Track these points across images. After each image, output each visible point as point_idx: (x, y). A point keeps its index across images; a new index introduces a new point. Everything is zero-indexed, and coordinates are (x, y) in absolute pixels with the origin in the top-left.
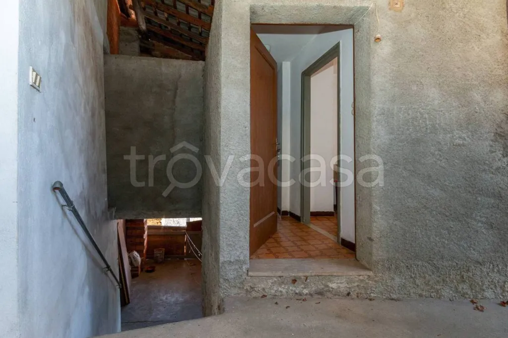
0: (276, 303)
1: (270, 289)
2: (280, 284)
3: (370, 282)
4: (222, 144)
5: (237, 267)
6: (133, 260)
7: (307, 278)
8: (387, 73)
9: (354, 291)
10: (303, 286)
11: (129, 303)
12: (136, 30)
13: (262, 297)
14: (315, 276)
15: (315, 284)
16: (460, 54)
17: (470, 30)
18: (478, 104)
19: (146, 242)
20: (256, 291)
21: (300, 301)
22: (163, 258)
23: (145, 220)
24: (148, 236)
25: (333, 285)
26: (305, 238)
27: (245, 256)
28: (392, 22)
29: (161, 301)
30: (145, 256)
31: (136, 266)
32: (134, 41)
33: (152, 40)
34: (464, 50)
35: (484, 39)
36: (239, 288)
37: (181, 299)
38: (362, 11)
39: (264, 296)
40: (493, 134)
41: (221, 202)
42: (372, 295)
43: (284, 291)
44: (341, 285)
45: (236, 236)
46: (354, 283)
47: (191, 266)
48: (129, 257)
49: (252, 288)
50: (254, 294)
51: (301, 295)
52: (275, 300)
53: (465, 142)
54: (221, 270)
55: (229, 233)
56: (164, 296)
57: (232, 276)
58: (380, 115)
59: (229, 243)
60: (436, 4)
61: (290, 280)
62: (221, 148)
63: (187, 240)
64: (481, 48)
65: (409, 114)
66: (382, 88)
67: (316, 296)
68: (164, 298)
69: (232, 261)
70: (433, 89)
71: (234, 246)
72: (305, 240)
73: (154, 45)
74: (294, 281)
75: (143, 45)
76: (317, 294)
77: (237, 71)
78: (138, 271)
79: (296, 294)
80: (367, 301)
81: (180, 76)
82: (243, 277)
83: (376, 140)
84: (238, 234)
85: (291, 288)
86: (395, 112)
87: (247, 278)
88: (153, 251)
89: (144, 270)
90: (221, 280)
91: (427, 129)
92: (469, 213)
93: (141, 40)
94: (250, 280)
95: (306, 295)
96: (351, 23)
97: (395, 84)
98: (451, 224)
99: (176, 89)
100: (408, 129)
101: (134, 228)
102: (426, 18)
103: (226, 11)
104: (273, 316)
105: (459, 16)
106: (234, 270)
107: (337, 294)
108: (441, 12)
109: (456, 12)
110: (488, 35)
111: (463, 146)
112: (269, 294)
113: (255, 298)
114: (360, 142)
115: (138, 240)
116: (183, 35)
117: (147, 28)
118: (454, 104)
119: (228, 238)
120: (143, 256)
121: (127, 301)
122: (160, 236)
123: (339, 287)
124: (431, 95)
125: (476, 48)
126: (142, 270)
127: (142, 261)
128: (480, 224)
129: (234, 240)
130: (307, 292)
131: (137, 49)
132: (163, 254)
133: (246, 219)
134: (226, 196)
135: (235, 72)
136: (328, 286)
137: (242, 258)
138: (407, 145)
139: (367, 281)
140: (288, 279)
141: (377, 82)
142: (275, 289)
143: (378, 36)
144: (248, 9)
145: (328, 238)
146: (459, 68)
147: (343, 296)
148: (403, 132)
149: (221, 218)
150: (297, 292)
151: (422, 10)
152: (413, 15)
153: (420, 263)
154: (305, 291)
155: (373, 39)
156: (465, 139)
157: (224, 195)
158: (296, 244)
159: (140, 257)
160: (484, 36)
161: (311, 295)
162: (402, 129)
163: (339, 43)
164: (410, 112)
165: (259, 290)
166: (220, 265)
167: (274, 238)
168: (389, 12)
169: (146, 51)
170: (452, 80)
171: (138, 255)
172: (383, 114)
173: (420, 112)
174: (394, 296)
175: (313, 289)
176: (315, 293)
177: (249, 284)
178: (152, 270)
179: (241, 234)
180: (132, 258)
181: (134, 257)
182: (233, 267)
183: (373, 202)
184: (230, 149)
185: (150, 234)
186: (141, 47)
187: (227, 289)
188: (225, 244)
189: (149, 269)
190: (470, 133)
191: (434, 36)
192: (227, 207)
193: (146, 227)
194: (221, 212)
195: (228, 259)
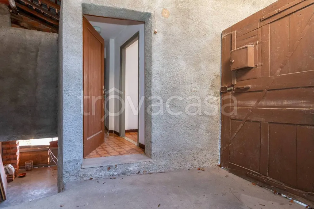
0: (98, 182)
1: (95, 174)
2: (101, 171)
3: (151, 165)
4: (64, 89)
5: (74, 163)
6: (8, 171)
7: (116, 166)
8: (160, 51)
9: (142, 170)
10: (114, 171)
11: (5, 199)
12: (7, 6)
13: (90, 180)
14: (121, 164)
15: (121, 169)
16: (196, 44)
17: (201, 31)
18: (204, 70)
19: (18, 157)
20: (86, 177)
21: (112, 179)
22: (32, 167)
23: (17, 142)
24: (20, 153)
25: (131, 169)
26: (120, 145)
27: (79, 157)
28: (163, 23)
29: (30, 195)
30: (18, 167)
31: (10, 174)
32: (6, 14)
33: (21, 14)
34: (198, 42)
35: (207, 37)
36: (76, 176)
37: (45, 192)
38: (149, 15)
39: (91, 179)
40: (209, 86)
41: (63, 125)
42: (151, 171)
43: (103, 175)
44: (135, 168)
45: (74, 145)
46: (142, 166)
47: (52, 170)
48: (5, 169)
49: (83, 175)
50: (85, 178)
51: (113, 176)
52: (98, 180)
53: (197, 89)
54: (64, 166)
55: (69, 143)
56: (32, 191)
57: (71, 170)
58: (156, 74)
59: (69, 150)
60: (185, 15)
61: (106, 168)
62: (63, 92)
63: (49, 153)
64: (205, 41)
65: (171, 74)
66: (158, 59)
67: (121, 175)
68: (32, 193)
69: (71, 160)
70: (183, 61)
71: (72, 151)
72: (119, 146)
73: (22, 18)
74: (109, 168)
75: (13, 17)
76: (122, 174)
77: (73, 44)
78: (12, 177)
79: (110, 175)
80: (149, 175)
81: (40, 43)
82: (79, 169)
83: (154, 88)
84: (75, 144)
85: (107, 173)
86: (164, 73)
87: (81, 169)
88: (25, 163)
89: (18, 176)
90: (64, 173)
91: (180, 82)
92: (198, 126)
93: (12, 14)
94: (82, 171)
95: (116, 175)
96: (143, 21)
97: (164, 57)
98: (190, 131)
99: (38, 51)
100: (170, 82)
101: (9, 149)
102: (180, 23)
103: (65, 5)
104: (95, 189)
105: (196, 23)
106: (72, 166)
107: (133, 173)
108: (188, 20)
109: (194, 21)
110: (209, 34)
111: (196, 92)
112: (94, 177)
113: (86, 181)
114: (147, 89)
115: (12, 157)
116: (45, 13)
117: (16, 6)
118: (193, 70)
119: (69, 147)
120: (16, 167)
121: (4, 199)
122: (30, 152)
123: (134, 169)
124: (182, 65)
125: (203, 41)
126: (16, 177)
127: (15, 171)
128: (203, 131)
129: (72, 147)
130: (116, 174)
131: (9, 21)
132: (32, 164)
133: (80, 134)
134: (66, 122)
135: (72, 45)
136: (128, 169)
137: (77, 158)
138: (170, 91)
139: (149, 164)
140: (105, 168)
141: (155, 56)
142: (98, 174)
143: (156, 30)
144: (80, 5)
145: (133, 144)
146: (195, 51)
147: (137, 174)
148: (168, 83)
149: (64, 135)
150: (111, 174)
151: (178, 18)
152: (174, 21)
153: (175, 152)
154: (115, 173)
155: (153, 32)
156: (197, 88)
157: (65, 121)
158: (114, 149)
159: (14, 168)
160: (207, 35)
161: (119, 175)
162: (167, 82)
163: (139, 31)
164: (172, 73)
165: (88, 176)
166: (64, 163)
167: (101, 146)
168: (162, 17)
169: (15, 23)
170: (192, 57)
171: (13, 167)
172: (158, 74)
173: (176, 73)
174: (162, 171)
175: (120, 172)
176: (121, 174)
177: (82, 173)
178: (23, 176)
179: (77, 143)
180: (8, 169)
181: (9, 168)
182: (72, 164)
183: (152, 122)
184: (69, 92)
185: (21, 152)
186: (11, 18)
187: (68, 177)
188: (66, 151)
189: (21, 175)
190: (199, 85)
191: (184, 33)
192: (68, 128)
193: (18, 147)
194: (64, 131)
195: (69, 160)
